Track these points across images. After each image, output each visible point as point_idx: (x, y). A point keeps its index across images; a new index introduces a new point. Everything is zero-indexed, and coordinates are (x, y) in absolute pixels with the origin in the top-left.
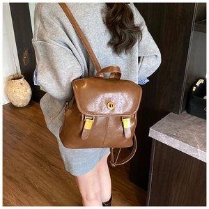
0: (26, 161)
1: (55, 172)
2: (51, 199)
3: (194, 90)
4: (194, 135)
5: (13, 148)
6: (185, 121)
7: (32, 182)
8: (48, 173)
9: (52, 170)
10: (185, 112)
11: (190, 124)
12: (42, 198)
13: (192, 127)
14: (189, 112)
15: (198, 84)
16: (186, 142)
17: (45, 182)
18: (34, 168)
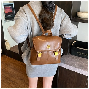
3: (73, 45)
4: (74, 63)
6: (70, 58)
9: (13, 84)
10: (70, 54)
11: (72, 59)
13: (73, 60)
14: (71, 54)
15: (74, 43)
16: (72, 66)
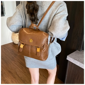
0: (16, 66)
1: (27, 71)
2: (25, 82)
5: (12, 60)
7: (18, 74)
8: (25, 71)
12: (21, 81)
17: (23, 75)
18: (19, 68)
